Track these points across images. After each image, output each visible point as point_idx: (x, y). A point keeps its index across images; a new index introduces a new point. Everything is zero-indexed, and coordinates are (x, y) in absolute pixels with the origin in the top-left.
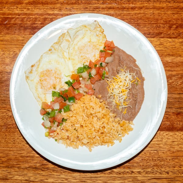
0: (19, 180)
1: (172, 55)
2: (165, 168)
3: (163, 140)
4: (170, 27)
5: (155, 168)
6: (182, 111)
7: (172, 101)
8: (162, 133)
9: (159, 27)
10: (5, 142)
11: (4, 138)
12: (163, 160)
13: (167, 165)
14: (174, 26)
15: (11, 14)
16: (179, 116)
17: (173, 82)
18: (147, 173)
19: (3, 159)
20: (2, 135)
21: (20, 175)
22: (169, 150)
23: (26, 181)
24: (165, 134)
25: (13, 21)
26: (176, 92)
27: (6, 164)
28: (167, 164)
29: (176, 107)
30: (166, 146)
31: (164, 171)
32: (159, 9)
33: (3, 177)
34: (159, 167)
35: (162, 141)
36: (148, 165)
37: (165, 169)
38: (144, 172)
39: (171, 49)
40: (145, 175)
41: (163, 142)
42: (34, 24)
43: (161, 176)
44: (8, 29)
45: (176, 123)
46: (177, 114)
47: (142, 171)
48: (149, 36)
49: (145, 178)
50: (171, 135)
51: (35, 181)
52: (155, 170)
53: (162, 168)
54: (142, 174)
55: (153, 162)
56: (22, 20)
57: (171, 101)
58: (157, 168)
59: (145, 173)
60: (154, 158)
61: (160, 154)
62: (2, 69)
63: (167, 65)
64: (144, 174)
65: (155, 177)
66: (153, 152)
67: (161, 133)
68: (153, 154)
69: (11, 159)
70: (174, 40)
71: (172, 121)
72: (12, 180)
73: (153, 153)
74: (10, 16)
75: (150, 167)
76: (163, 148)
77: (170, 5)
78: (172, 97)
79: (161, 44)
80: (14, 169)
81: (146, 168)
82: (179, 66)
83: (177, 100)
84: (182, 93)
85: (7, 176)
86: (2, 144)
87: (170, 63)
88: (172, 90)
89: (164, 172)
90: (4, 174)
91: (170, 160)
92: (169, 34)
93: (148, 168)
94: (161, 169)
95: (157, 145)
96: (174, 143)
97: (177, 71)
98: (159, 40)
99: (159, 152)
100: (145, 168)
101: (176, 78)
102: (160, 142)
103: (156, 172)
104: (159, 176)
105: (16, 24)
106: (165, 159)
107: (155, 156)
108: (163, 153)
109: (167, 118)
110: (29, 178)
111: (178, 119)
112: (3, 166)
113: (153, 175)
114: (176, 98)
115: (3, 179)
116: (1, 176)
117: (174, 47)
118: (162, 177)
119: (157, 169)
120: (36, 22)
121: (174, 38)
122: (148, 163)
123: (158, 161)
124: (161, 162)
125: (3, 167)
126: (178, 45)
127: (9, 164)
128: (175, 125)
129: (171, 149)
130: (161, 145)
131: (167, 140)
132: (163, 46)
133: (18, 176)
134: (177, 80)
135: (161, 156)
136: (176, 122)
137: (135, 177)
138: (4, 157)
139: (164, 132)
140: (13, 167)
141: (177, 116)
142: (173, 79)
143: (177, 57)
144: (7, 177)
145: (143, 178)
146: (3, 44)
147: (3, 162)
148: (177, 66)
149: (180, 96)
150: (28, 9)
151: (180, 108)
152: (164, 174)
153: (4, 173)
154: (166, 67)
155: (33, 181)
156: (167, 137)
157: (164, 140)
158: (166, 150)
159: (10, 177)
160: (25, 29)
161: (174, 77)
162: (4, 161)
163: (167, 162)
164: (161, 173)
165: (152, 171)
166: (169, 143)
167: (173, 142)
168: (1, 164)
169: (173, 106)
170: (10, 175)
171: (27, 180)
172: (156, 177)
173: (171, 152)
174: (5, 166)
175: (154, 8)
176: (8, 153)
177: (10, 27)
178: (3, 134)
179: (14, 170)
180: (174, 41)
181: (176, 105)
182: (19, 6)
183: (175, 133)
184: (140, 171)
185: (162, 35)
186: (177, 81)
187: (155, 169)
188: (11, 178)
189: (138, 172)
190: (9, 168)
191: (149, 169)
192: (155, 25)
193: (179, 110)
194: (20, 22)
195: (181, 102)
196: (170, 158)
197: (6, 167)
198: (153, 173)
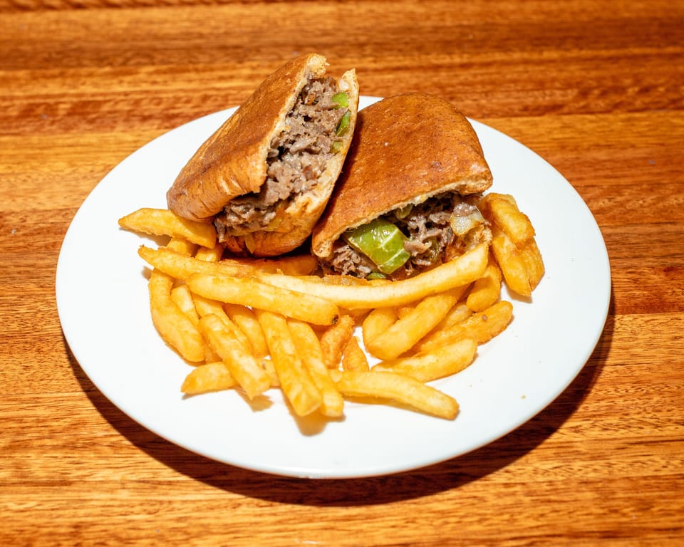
0: (115, 482)
1: (609, 146)
2: (669, 411)
3: (640, 336)
4: (584, 94)
5: (634, 412)
6: (678, 261)
7: (637, 241)
8: (631, 319)
9: (551, 96)
10: (64, 375)
11: (61, 366)
12: (653, 388)
13: (672, 401)
14: (596, 92)
15: (102, 94)
16: (672, 274)
17: (628, 201)
18: (606, 429)
19: (56, 424)
20: (56, 359)
21: (117, 468)
22: (669, 362)
23: (142, 484)
24: (640, 321)
25: (106, 108)
26: (646, 221)
27: (65, 438)
28: (673, 399)
29: (656, 255)
30: (653, 351)
31: (669, 420)
32: (541, 63)
33: (52, 477)
34: (645, 410)
35: (637, 339)
36: (603, 407)
37: (670, 413)
38: (594, 426)
39: (602, 134)
40: (600, 437)
41: (639, 341)
42: (174, 108)
43: (660, 434)
44: (92, 122)
45: (670, 291)
46: (665, 271)
47: (586, 424)
48: (525, 113)
49: (604, 446)
50: (660, 321)
51: (178, 482)
52: (633, 419)
53: (659, 411)
54: (587, 433)
55: (621, 397)
56: (137, 102)
57: (634, 241)
58: (639, 413)
59: (597, 429)
60: (621, 387)
61: (637, 373)
62: (67, 204)
63: (598, 167)
64: (595, 433)
65: (639, 440)
66: (613, 370)
67: (624, 319)
68: (615, 374)
69: (85, 423)
70: (601, 116)
71: (655, 286)
72: (86, 485)
73: (612, 372)
74: (100, 98)
75: (612, 411)
76: (645, 357)
77: (569, 55)
78: (635, 232)
79: (565, 126)
80: (96, 451)
81: (600, 415)
82: (637, 166)
83: (656, 238)
84: (665, 221)
85: (66, 474)
86: (54, 382)
87: (604, 161)
88: (630, 218)
89: (668, 424)
90: (55, 467)
91: (679, 387)
92: (584, 107)
93: (607, 415)
94: (656, 414)
95: (621, 351)
96: (680, 342)
97: (632, 176)
98: (558, 119)
99: (634, 369)
100: (594, 416)
101: (633, 192)
102: (631, 343)
103: (639, 426)
104: (653, 434)
105: (116, 112)
106: (661, 386)
107: (623, 381)
108: (649, 369)
109: (636, 281)
110: (155, 473)
111: (673, 282)
112: (55, 443)
113: (631, 435)
114: (650, 235)
115: (51, 484)
116: (44, 474)
117: (606, 129)
118: (665, 439)
119: (640, 416)
120: (179, 105)
121: (601, 112)
122: (603, 399)
123: (638, 393)
124: (647, 393)
125: (55, 448)
126: (618, 126)
127: (79, 437)
128: (666, 296)
129: (674, 358)
130: (635, 350)
131: (651, 335)
132: (571, 130)
133: (111, 471)
134: (640, 194)
135: (643, 379)
136: (668, 288)
137: (561, 443)
138: (57, 419)
139: (636, 316)
140: (94, 444)
141: (667, 275)
142: (626, 194)
143: (624, 149)
144: (68, 478)
145: (597, 446)
146: (75, 153)
147: (53, 431)
148: (629, 167)
149: (659, 228)
150: (154, 83)
151: (673, 256)
152: (672, 428)
153: (57, 464)
154: (596, 170)
155: (170, 483)
156: (650, 327)
157: (644, 337)
158: (658, 361)
159: (77, 477)
160: (145, 119)
161: (629, 191)
162: (60, 429)
163: (671, 392)
164: (657, 427)
165: (625, 423)
166: (661, 344)
167: (676, 338)
168: (48, 440)
169: (647, 252)
170: (78, 469)
171: (144, 482)
172: (643, 440)
173: (679, 367)
174: (60, 443)
175: (526, 62)
176: (74, 407)
177: (97, 118)
178: (60, 356)
179: (95, 453)
180: (603, 120)
181: (655, 251)
182: (128, 79)
183: (676, 316)
184: (577, 427)
185: (566, 110)
186: (642, 197)
187: (634, 417)
188: (82, 480)
189: (572, 428)
190: (75, 448)
191: (609, 418)
192: (536, 93)
193: (669, 262)
194: (127, 108)
195: (668, 242)
196: (677, 382)
197: (64, 447)
198: (629, 427)
